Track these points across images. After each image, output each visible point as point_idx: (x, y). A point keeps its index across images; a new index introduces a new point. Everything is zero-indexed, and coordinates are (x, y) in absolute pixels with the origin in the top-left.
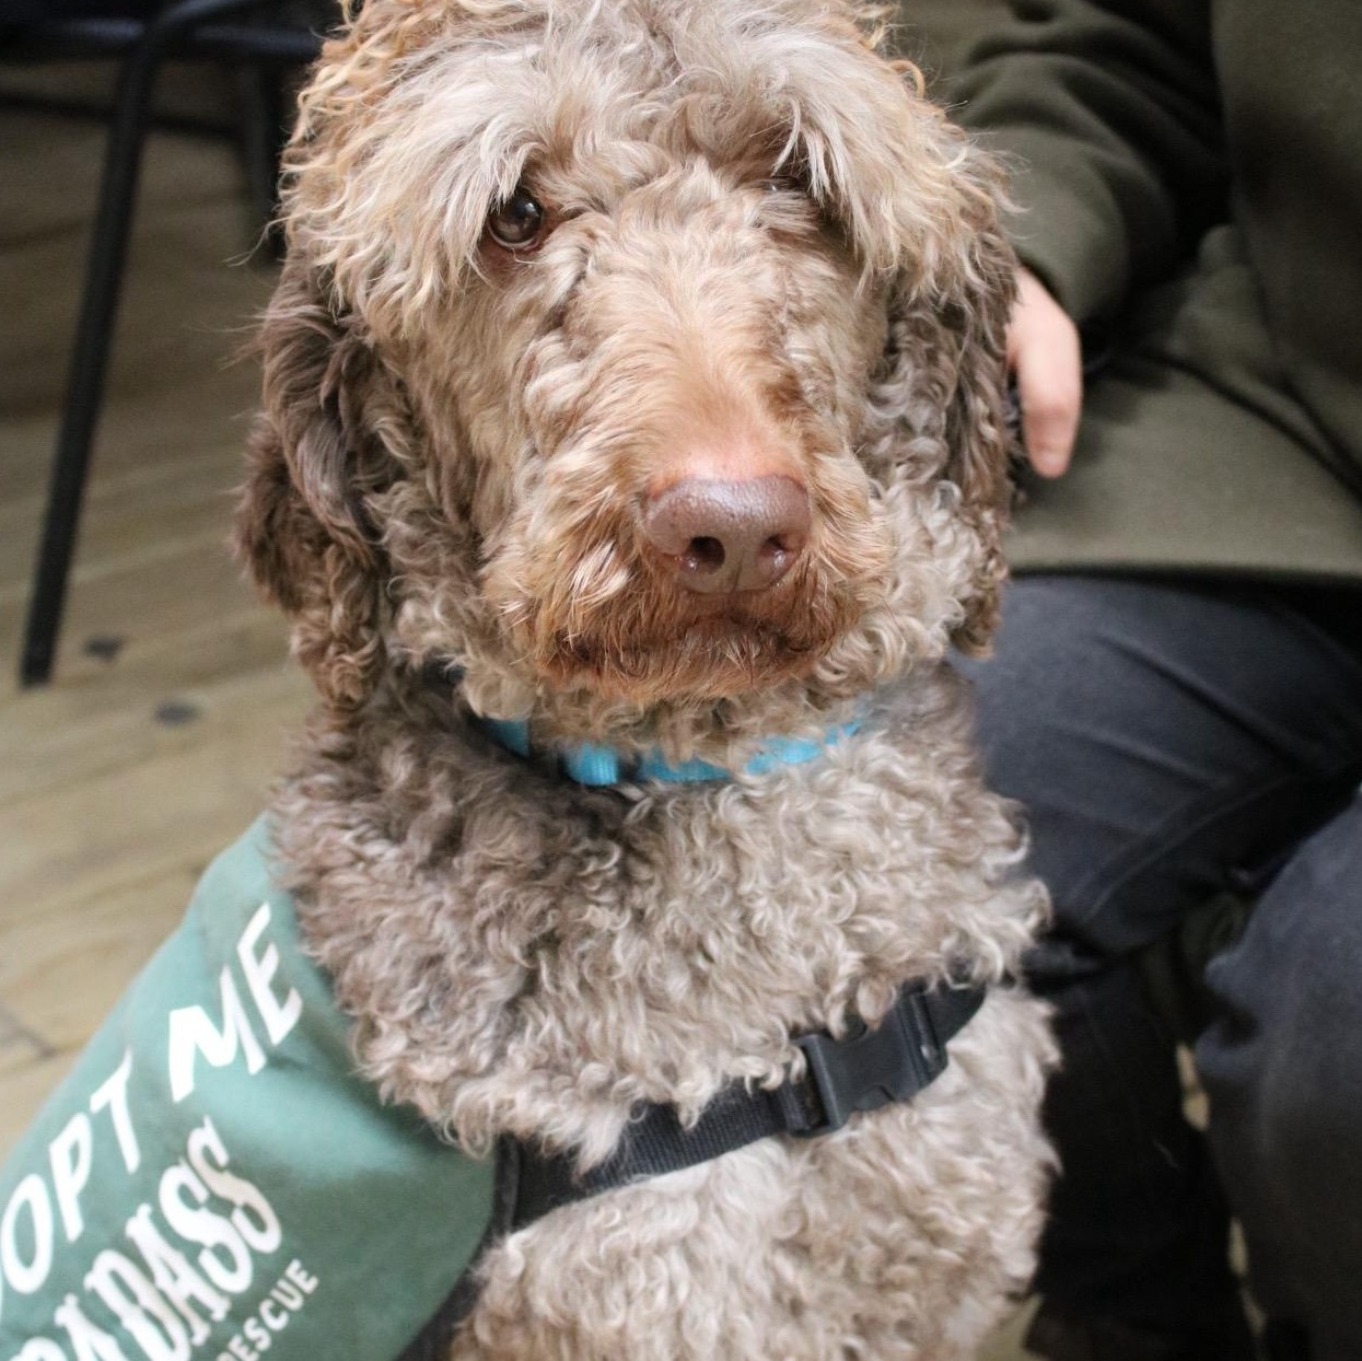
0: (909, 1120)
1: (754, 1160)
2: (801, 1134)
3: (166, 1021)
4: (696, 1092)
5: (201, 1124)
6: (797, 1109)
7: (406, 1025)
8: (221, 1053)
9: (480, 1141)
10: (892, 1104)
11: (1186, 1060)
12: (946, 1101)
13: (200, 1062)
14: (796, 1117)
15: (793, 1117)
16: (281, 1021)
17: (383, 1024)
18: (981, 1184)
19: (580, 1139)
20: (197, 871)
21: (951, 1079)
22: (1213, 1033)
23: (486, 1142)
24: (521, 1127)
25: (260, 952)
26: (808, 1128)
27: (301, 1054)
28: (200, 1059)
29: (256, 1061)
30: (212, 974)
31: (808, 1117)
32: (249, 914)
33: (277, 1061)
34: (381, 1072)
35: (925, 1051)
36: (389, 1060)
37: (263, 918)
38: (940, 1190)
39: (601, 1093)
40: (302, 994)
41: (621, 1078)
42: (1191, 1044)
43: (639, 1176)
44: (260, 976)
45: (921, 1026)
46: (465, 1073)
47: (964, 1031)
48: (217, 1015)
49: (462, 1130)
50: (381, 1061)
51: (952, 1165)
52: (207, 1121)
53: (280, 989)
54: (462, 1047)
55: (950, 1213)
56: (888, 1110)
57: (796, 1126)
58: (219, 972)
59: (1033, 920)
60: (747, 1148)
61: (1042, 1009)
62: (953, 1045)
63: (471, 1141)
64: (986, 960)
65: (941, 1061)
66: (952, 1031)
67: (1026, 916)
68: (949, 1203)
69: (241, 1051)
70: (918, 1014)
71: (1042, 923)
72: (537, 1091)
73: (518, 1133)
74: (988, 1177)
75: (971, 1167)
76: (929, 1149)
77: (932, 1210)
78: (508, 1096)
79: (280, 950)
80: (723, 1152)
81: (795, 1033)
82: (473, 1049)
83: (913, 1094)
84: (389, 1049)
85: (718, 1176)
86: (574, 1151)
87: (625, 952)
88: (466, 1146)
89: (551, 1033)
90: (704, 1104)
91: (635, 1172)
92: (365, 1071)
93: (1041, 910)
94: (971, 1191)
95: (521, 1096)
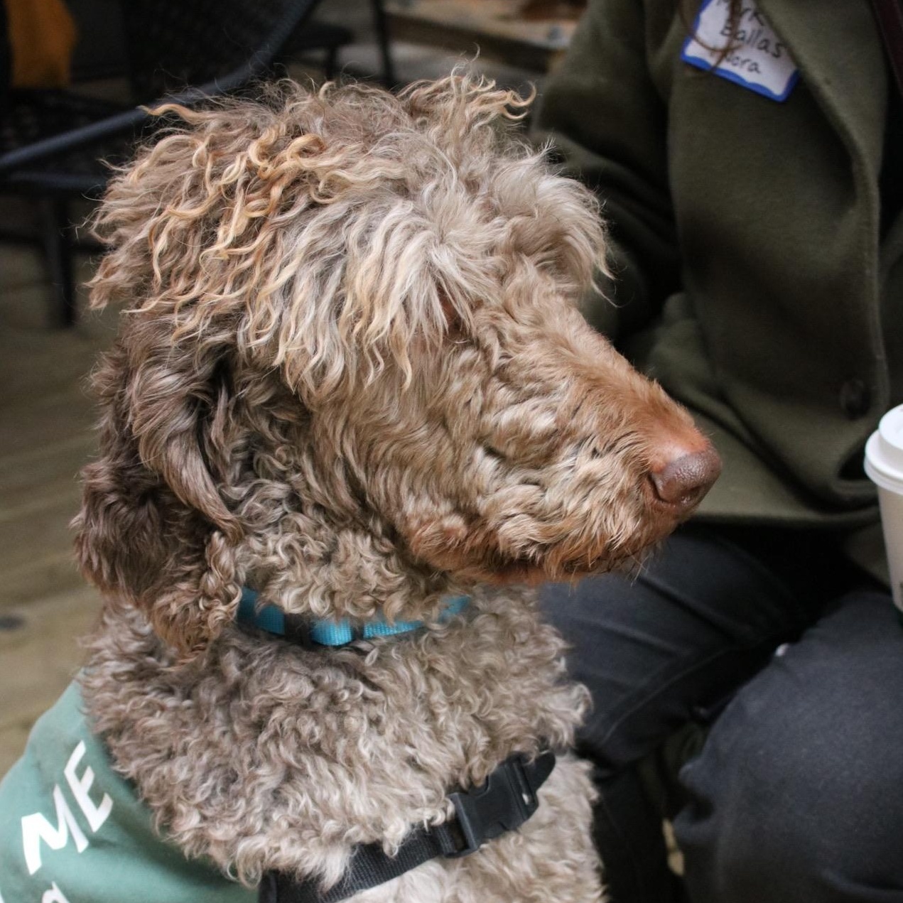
0: (516, 842)
1: (424, 875)
2: (451, 855)
3: (19, 824)
4: (395, 833)
5: (50, 888)
6: (449, 841)
7: (199, 806)
8: (57, 840)
9: (253, 876)
10: (506, 833)
11: (668, 829)
12: (541, 826)
13: (44, 847)
14: (447, 845)
15: (446, 845)
16: (98, 817)
17: (182, 807)
18: (566, 876)
19: (323, 869)
20: (27, 725)
21: (543, 813)
22: (685, 814)
23: (257, 875)
24: (282, 865)
25: (80, 773)
26: (456, 851)
27: (113, 837)
28: (44, 846)
29: (82, 844)
30: (47, 790)
31: (455, 845)
32: (71, 749)
33: (96, 842)
34: (185, 838)
35: (525, 797)
36: (189, 831)
37: (80, 750)
38: (540, 881)
39: (335, 838)
40: (112, 796)
41: (351, 828)
42: (671, 819)
43: (360, 890)
44: (81, 790)
45: (521, 782)
46: (246, 834)
47: (546, 783)
48: (53, 817)
49: (241, 868)
50: (184, 832)
51: (545, 865)
52: (54, 885)
53: (96, 796)
54: (243, 818)
55: (547, 895)
56: (504, 837)
57: (448, 851)
58: (53, 789)
59: (581, 709)
60: (418, 868)
61: (585, 766)
62: (542, 791)
63: (247, 876)
64: (556, 734)
65: (535, 803)
66: (539, 784)
67: (577, 708)
68: (546, 889)
69: (71, 837)
70: (518, 774)
71: (587, 711)
72: (293, 842)
73: (280, 869)
74: (569, 871)
75: (559, 867)
76: (532, 856)
77: (535, 893)
78: (276, 845)
79: (94, 770)
80: (405, 871)
81: (450, 791)
82: (251, 820)
83: (519, 825)
84: (189, 823)
85: (404, 887)
86: (320, 877)
87: (365, 746)
88: (242, 878)
89: (306, 806)
90: (401, 841)
91: (358, 889)
92: (172, 839)
93: (587, 702)
94: (558, 880)
95: (284, 844)
